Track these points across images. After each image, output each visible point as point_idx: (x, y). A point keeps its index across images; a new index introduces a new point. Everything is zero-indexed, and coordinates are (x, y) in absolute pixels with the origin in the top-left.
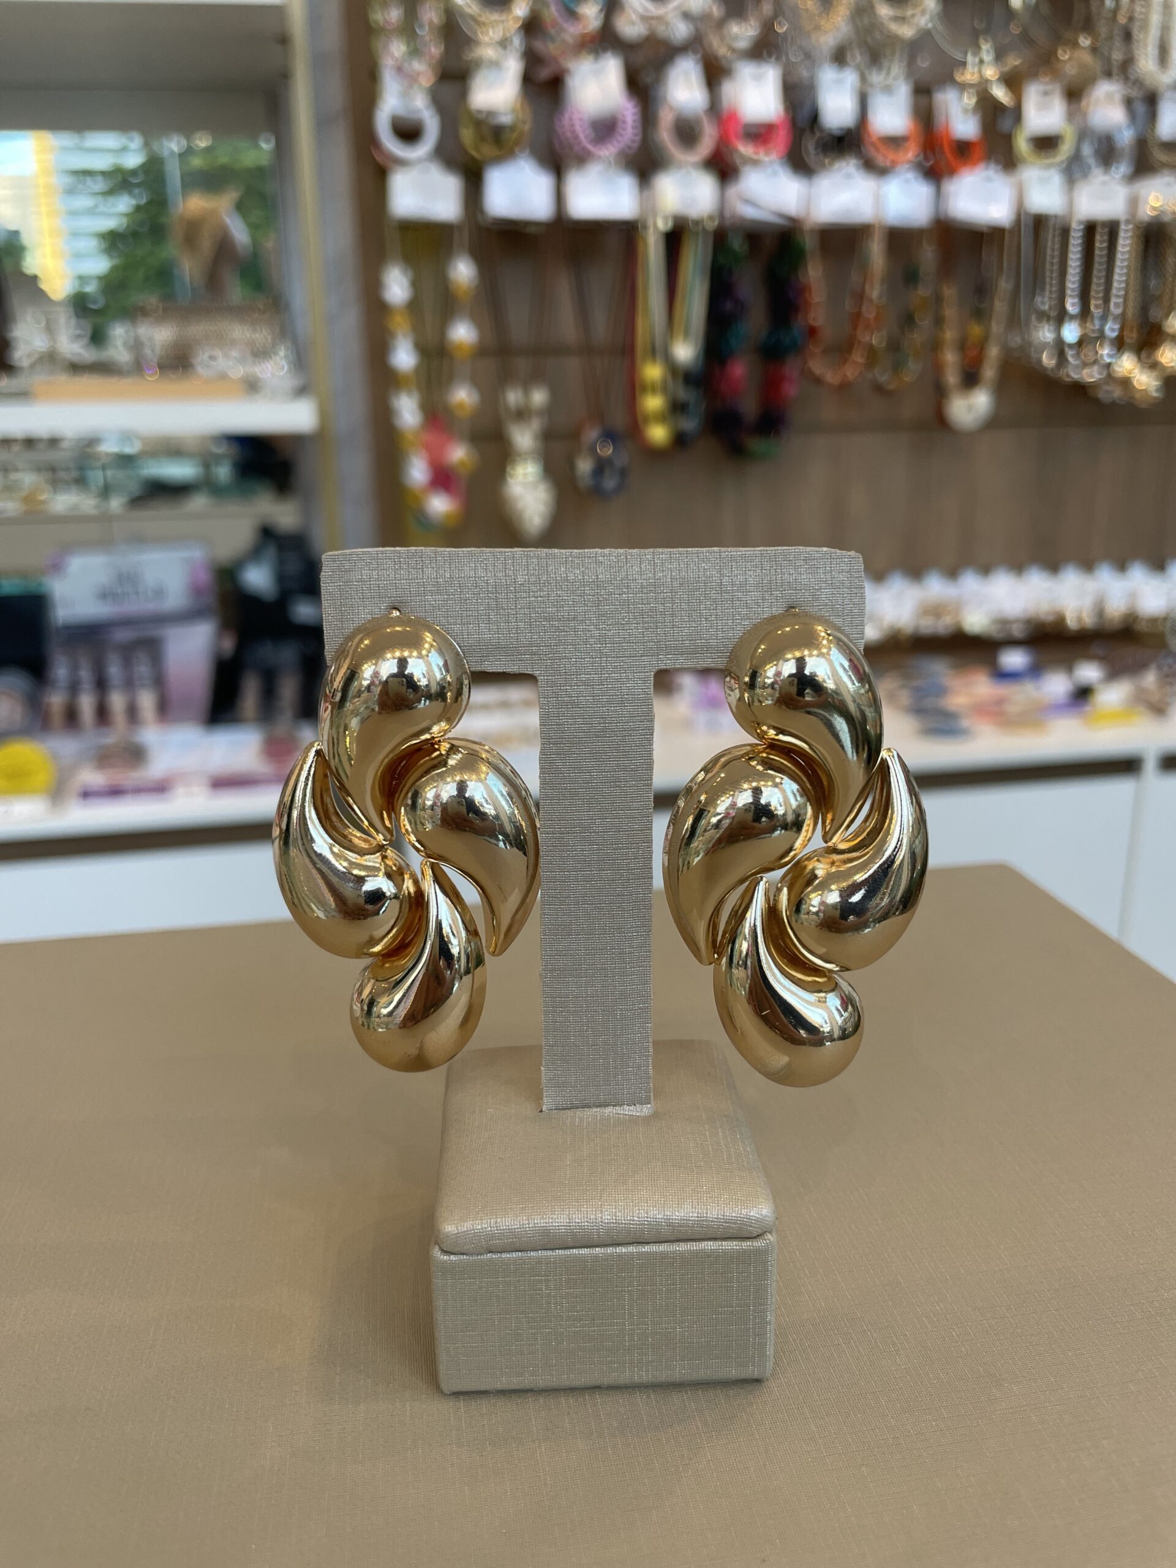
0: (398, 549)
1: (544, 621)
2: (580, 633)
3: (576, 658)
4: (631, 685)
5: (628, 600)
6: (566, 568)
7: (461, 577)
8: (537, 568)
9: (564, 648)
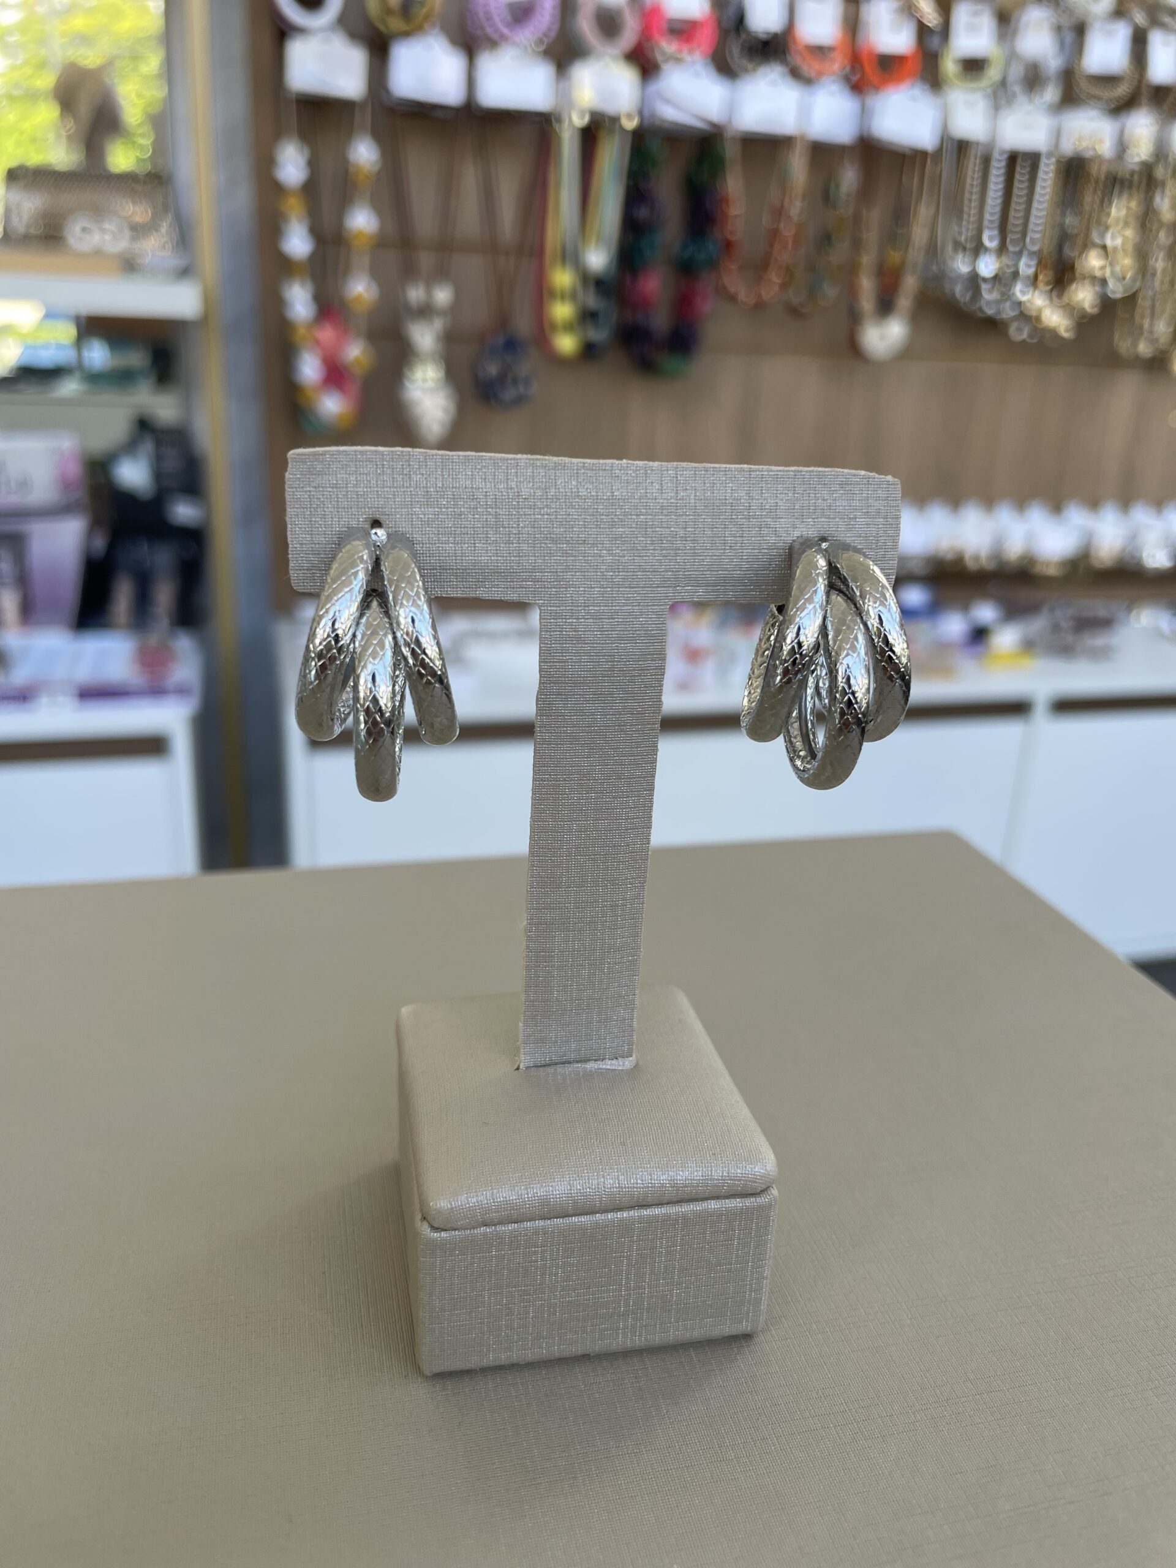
0: (381, 449)
1: (550, 544)
2: (590, 558)
3: (585, 587)
4: (644, 619)
5: (646, 522)
6: (578, 482)
7: (456, 488)
8: (544, 480)
9: (572, 575)
